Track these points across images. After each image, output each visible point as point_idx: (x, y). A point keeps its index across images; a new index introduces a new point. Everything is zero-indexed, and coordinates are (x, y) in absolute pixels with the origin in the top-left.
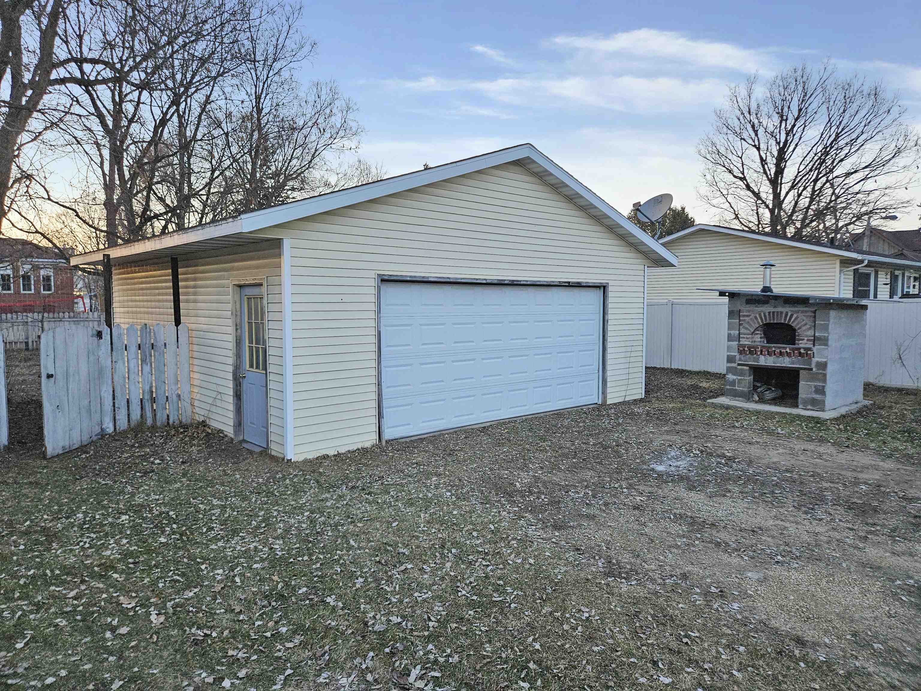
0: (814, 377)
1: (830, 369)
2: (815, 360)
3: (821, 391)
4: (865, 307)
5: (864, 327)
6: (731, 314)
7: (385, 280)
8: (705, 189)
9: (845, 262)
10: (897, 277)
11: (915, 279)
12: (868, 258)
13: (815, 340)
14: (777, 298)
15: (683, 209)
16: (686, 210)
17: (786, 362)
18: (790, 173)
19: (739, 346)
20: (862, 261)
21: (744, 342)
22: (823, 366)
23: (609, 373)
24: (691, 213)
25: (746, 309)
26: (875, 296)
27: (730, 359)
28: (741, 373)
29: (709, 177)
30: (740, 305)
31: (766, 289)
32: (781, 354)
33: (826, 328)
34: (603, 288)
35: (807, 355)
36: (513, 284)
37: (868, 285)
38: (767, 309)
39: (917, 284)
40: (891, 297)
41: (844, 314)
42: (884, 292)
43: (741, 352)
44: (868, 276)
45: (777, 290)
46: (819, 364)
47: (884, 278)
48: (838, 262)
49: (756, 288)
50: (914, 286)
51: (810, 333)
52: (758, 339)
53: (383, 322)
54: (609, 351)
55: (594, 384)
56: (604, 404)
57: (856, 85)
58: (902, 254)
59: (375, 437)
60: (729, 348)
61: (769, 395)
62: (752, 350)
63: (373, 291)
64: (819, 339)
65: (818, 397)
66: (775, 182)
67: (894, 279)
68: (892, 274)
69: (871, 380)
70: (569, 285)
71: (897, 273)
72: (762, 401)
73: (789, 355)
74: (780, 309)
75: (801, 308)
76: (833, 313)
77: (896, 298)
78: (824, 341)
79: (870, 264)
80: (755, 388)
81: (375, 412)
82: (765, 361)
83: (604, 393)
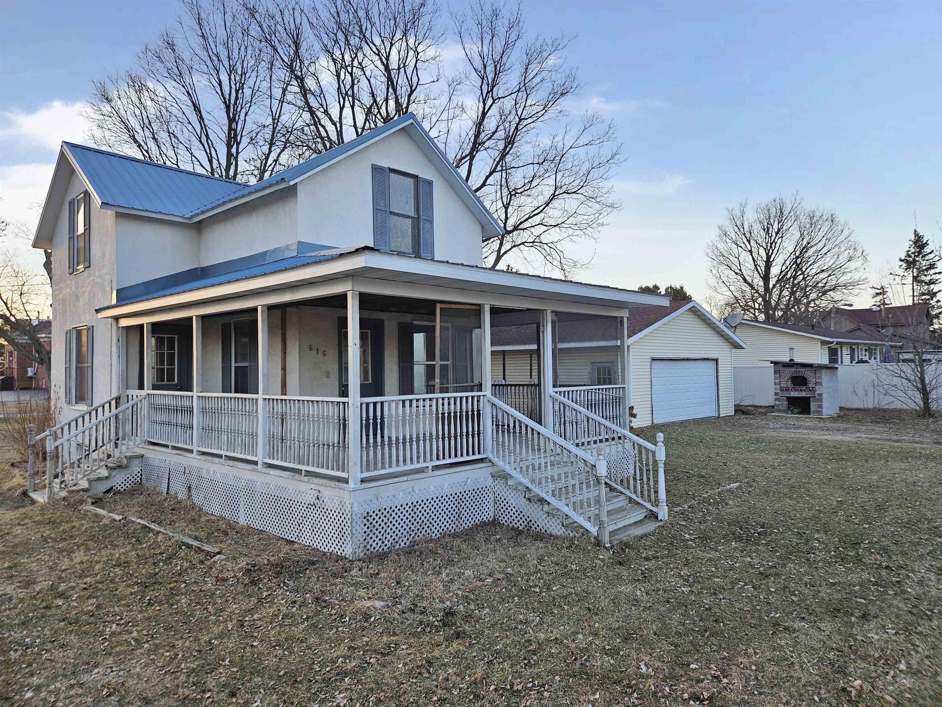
0: (817, 401)
1: (824, 396)
2: (817, 392)
3: (820, 407)
4: (837, 368)
5: (837, 377)
6: (775, 372)
7: (654, 359)
8: (713, 281)
9: (823, 343)
10: (854, 349)
11: (866, 350)
12: (836, 340)
13: (816, 383)
14: (797, 364)
15: (682, 288)
16: (685, 289)
17: (803, 394)
18: (775, 271)
19: (781, 387)
20: (832, 343)
21: (782, 385)
22: (820, 395)
23: (720, 402)
24: (688, 291)
25: (782, 369)
26: (842, 363)
27: (776, 394)
28: (782, 400)
29: (715, 272)
30: (779, 368)
31: (791, 360)
32: (801, 390)
33: (820, 378)
34: (716, 360)
35: (813, 390)
36: (687, 359)
37: (837, 355)
38: (793, 369)
39: (867, 353)
40: (851, 362)
41: (828, 371)
42: (847, 359)
43: (781, 390)
44: (837, 349)
45: (797, 360)
46: (818, 394)
47: (846, 351)
48: (819, 344)
49: (787, 359)
50: (865, 355)
51: (814, 380)
52: (789, 383)
53: (653, 376)
54: (720, 390)
55: (714, 407)
56: (719, 417)
57: (818, 214)
58: (859, 329)
59: (651, 422)
60: (775, 389)
61: (796, 411)
62: (787, 389)
63: (649, 364)
64: (818, 383)
65: (819, 409)
66: (766, 278)
67: (852, 351)
68: (851, 347)
69: (843, 406)
70: (705, 359)
71: (854, 347)
72: (792, 413)
73: (804, 390)
74: (799, 369)
75: (808, 369)
76: (823, 371)
77: (854, 362)
78: (820, 384)
79: (838, 343)
80: (789, 408)
81: (650, 412)
82: (793, 394)
83: (719, 411)
